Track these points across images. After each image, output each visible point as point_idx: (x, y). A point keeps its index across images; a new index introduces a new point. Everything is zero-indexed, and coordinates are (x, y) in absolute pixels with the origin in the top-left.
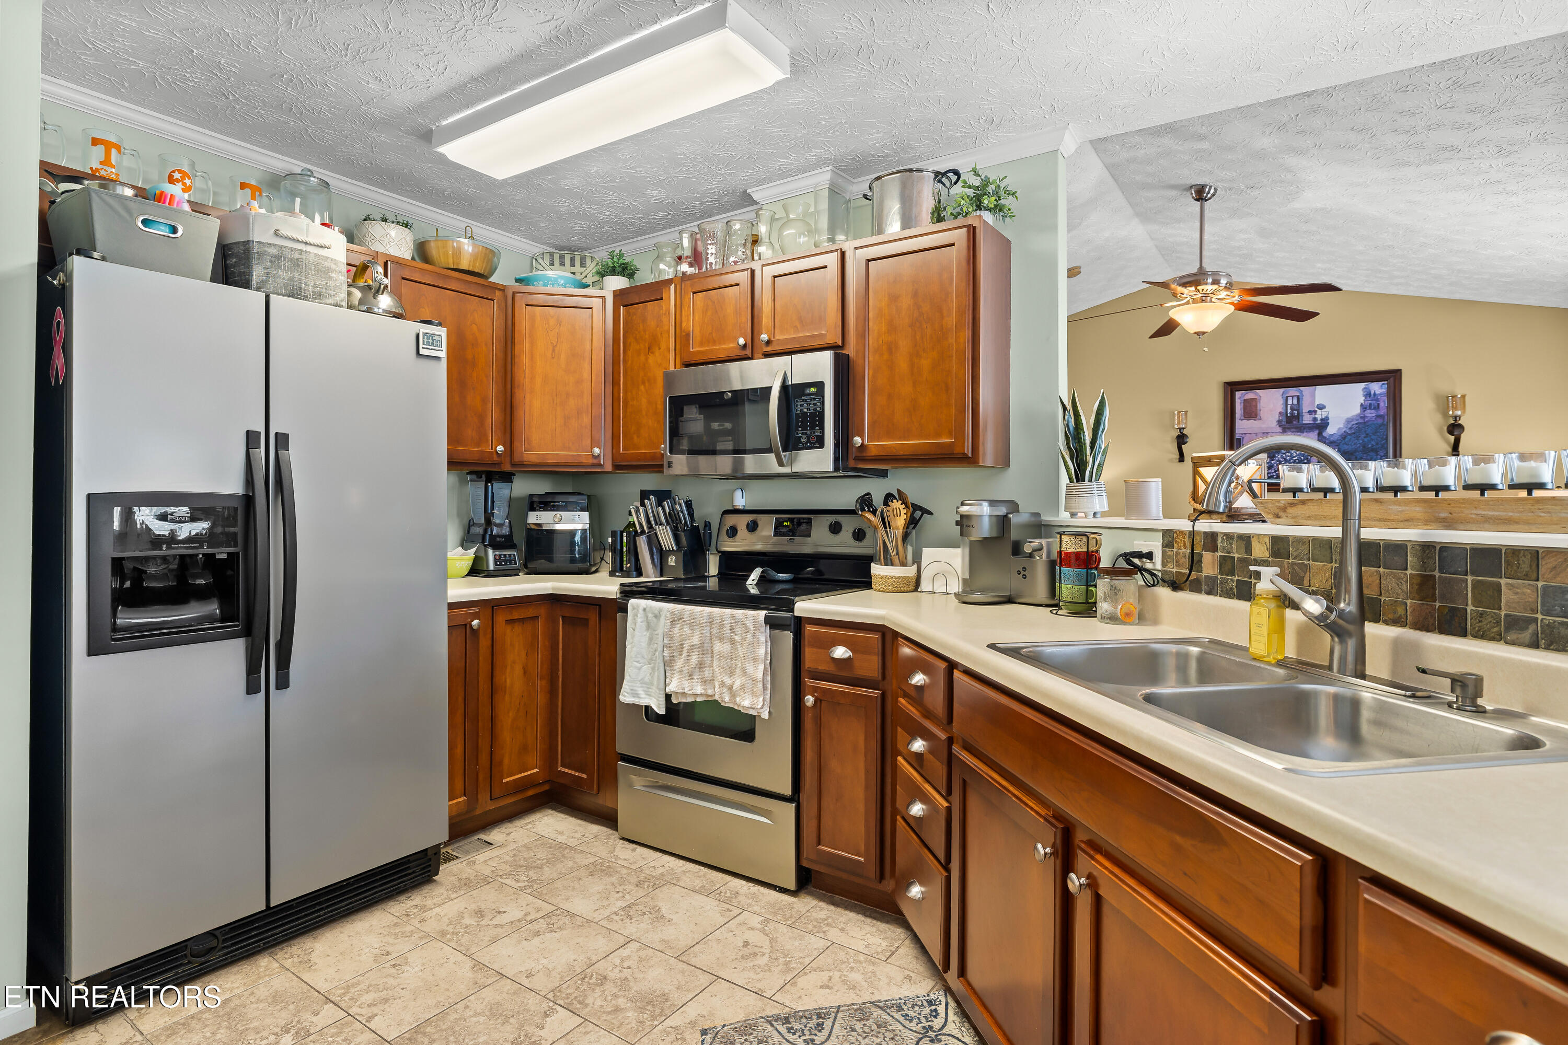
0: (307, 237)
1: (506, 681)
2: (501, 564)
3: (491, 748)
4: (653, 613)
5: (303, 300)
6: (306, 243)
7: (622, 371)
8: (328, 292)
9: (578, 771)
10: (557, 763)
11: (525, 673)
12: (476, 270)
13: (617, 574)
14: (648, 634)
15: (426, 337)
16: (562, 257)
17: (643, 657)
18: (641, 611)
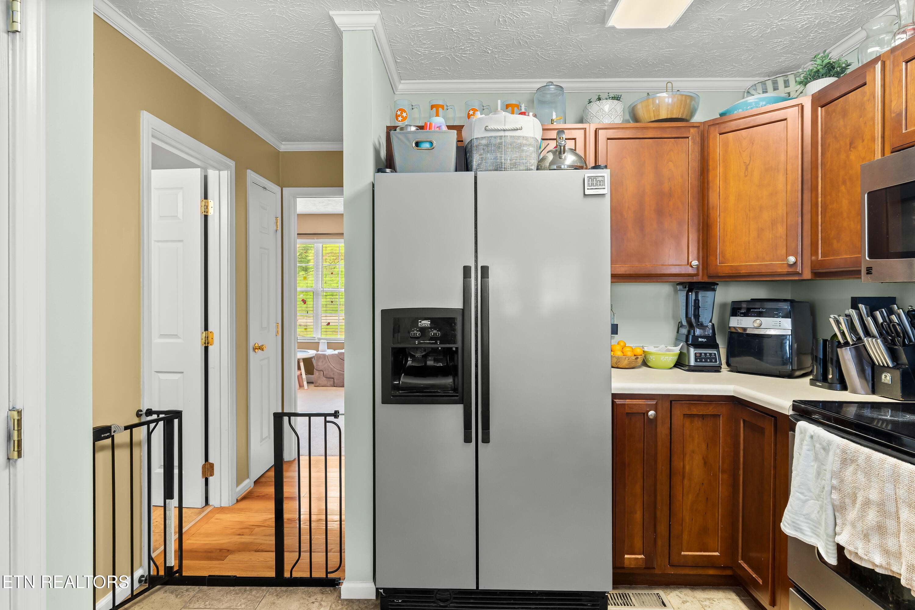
0: (505, 125)
1: (684, 467)
2: (701, 361)
3: (670, 522)
4: (820, 444)
5: (504, 171)
6: (504, 130)
7: (820, 175)
8: (521, 161)
9: (756, 573)
10: (738, 556)
11: (705, 463)
12: (674, 116)
13: (818, 384)
14: (816, 466)
15: (590, 180)
16: (775, 83)
17: (809, 490)
18: (807, 438)
